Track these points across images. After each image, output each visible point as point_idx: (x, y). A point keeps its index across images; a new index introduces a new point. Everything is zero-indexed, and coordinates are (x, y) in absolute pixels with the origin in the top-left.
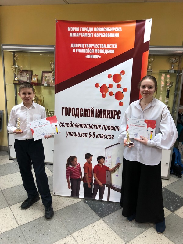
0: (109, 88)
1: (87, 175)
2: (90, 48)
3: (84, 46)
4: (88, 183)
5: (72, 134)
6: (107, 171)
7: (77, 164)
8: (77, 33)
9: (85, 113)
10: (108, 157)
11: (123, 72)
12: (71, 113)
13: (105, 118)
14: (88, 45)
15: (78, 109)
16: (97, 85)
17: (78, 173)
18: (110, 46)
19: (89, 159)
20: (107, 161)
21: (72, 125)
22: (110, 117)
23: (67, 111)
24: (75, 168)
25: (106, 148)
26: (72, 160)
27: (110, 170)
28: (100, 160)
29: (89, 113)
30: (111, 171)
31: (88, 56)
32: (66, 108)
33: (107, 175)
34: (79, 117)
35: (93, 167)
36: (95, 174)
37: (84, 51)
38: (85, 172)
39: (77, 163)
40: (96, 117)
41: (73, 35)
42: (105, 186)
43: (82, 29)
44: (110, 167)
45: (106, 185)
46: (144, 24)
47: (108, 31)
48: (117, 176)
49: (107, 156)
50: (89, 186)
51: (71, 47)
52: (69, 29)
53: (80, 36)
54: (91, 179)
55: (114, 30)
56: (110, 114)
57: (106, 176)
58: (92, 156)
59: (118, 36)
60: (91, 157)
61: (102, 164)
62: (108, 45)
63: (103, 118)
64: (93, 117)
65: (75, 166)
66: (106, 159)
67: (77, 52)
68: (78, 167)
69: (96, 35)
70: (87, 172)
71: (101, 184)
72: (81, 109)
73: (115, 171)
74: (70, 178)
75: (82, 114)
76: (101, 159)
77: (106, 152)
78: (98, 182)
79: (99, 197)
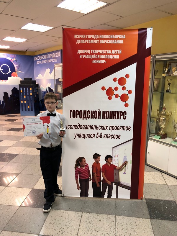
0: (114, 91)
1: (95, 174)
2: (96, 54)
3: (91, 52)
4: (97, 182)
5: (80, 136)
6: (114, 170)
7: (86, 165)
8: (84, 40)
9: (92, 115)
10: (116, 156)
11: (127, 76)
12: (78, 116)
13: (112, 119)
14: (94, 51)
15: (85, 111)
16: (103, 88)
17: (87, 173)
18: (115, 52)
19: (97, 159)
20: (114, 160)
21: (79, 127)
22: (117, 118)
23: (75, 114)
24: (84, 168)
25: (113, 148)
26: (80, 161)
27: (118, 168)
28: (107, 159)
29: (96, 115)
30: (118, 170)
31: (94, 62)
32: (74, 111)
33: (115, 174)
34: (86, 119)
35: (101, 167)
36: (104, 173)
37: (90, 57)
38: (93, 172)
39: (85, 163)
40: (103, 118)
41: (80, 41)
43: (88, 36)
44: (117, 166)
45: (114, 183)
46: (146, 31)
47: (113, 38)
49: (114, 155)
50: (98, 185)
51: (78, 53)
52: (76, 36)
53: (86, 42)
54: (99, 178)
55: (118, 37)
56: (116, 115)
57: (114, 175)
58: (100, 156)
59: (123, 43)
60: (99, 157)
61: (110, 163)
62: (113, 51)
63: (110, 118)
64: (100, 118)
65: (83, 166)
66: (113, 158)
67: (83, 58)
68: (86, 168)
69: (102, 42)
70: (95, 171)
71: (109, 182)
72: (89, 111)
73: (122, 169)
74: (79, 179)
75: (89, 116)
76: (109, 158)
77: (114, 152)
78: (107, 180)
79: (108, 195)
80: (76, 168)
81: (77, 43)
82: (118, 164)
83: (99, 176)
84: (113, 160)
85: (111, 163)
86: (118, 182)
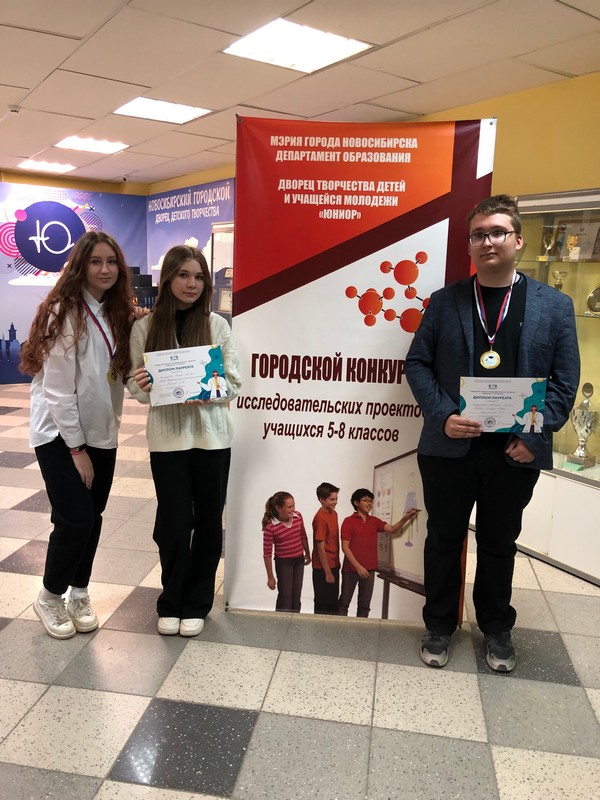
0: (383, 299)
1: (323, 545)
2: (331, 193)
3: (316, 185)
4: (327, 569)
5: (281, 430)
7: (295, 515)
8: (297, 152)
9: (316, 368)
10: (384, 493)
11: (421, 257)
12: (276, 371)
13: (374, 381)
14: (325, 185)
15: (296, 358)
16: (350, 292)
17: (298, 541)
18: (387, 186)
19: (328, 500)
20: (379, 505)
21: (278, 403)
22: (388, 378)
23: (266, 365)
24: (289, 526)
25: (376, 467)
26: (279, 504)
27: (390, 529)
28: (359, 501)
29: (327, 368)
30: (391, 533)
31: (326, 214)
32: (264, 356)
33: (381, 545)
34: (299, 382)
36: (347, 543)
37: (314, 200)
38: (317, 539)
39: (293, 511)
40: (348, 380)
41: (285, 155)
42: (376, 577)
43: (308, 140)
46: (479, 129)
47: (382, 146)
48: (409, 544)
49: (378, 488)
50: (330, 578)
51: (280, 188)
52: (274, 140)
53: (305, 158)
54: (334, 556)
55: (397, 145)
56: (388, 371)
57: (379, 548)
58: (336, 490)
59: (409, 161)
60: (334, 494)
61: (366, 514)
62: (380, 183)
64: (340, 380)
65: (287, 520)
67: (295, 202)
68: (296, 524)
69: (349, 157)
71: (362, 571)
72: (307, 358)
74: (273, 556)
75: (309, 372)
76: (363, 499)
77: (378, 479)
78: (356, 564)
79: (358, 609)
80: (265, 523)
81: (277, 159)
82: (389, 516)
83: (334, 550)
84: (375, 505)
85: (370, 514)
86: (389, 570)
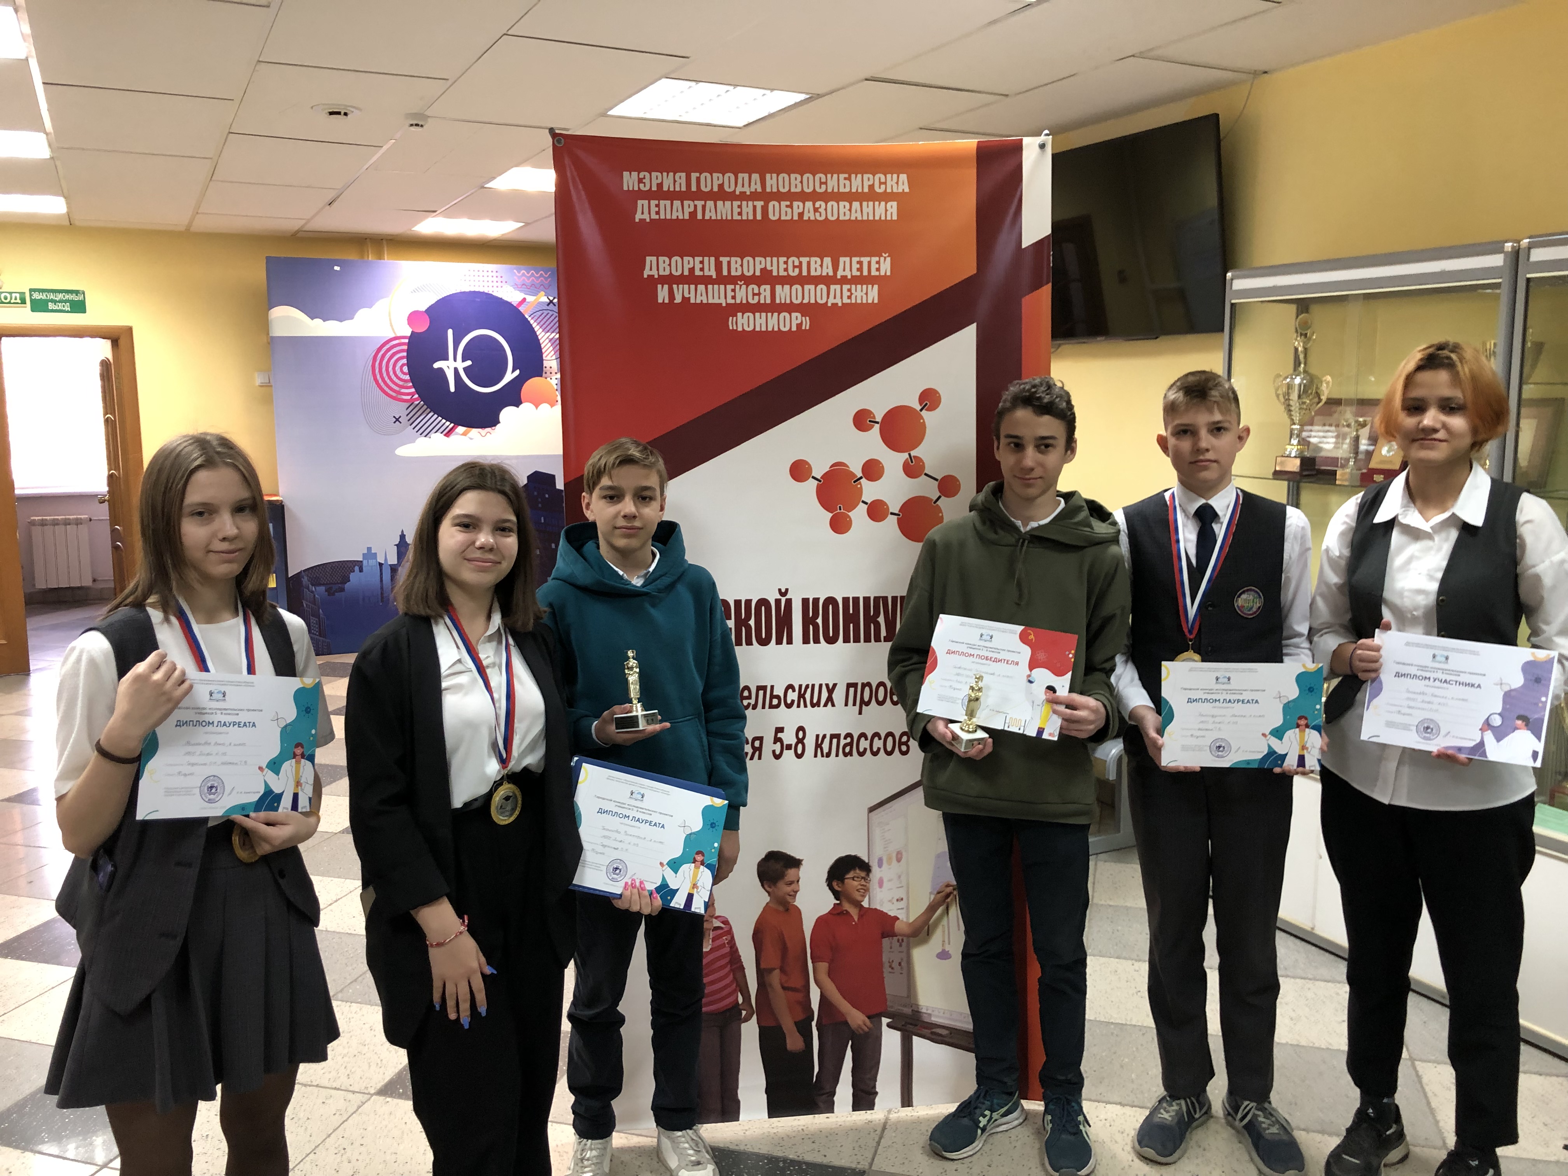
0: (863, 481)
1: (775, 978)
2: (748, 280)
3: (718, 266)
6: (886, 942)
7: (717, 923)
8: (677, 203)
9: (741, 623)
10: (890, 858)
11: (930, 399)
13: (857, 640)
14: (736, 265)
16: (799, 471)
18: (855, 266)
19: (780, 884)
20: (881, 883)
22: (883, 633)
24: (706, 946)
25: (872, 810)
27: (905, 929)
28: (842, 880)
29: (762, 621)
31: (743, 322)
33: (891, 963)
36: (823, 966)
37: (717, 295)
38: (763, 966)
40: (806, 641)
41: (654, 209)
42: (884, 1028)
43: (698, 179)
45: (885, 1021)
47: (842, 190)
48: (944, 955)
49: (879, 851)
50: (794, 1042)
51: (647, 273)
53: (693, 214)
54: (800, 996)
55: (871, 187)
56: (881, 619)
57: (886, 970)
60: (791, 873)
62: (842, 259)
64: (790, 642)
66: (876, 873)
67: (678, 299)
69: (778, 211)
71: (857, 1018)
76: (851, 875)
77: (877, 833)
79: (854, 1095)
81: (638, 217)
82: (902, 904)
85: (865, 904)
86: (908, 1011)
